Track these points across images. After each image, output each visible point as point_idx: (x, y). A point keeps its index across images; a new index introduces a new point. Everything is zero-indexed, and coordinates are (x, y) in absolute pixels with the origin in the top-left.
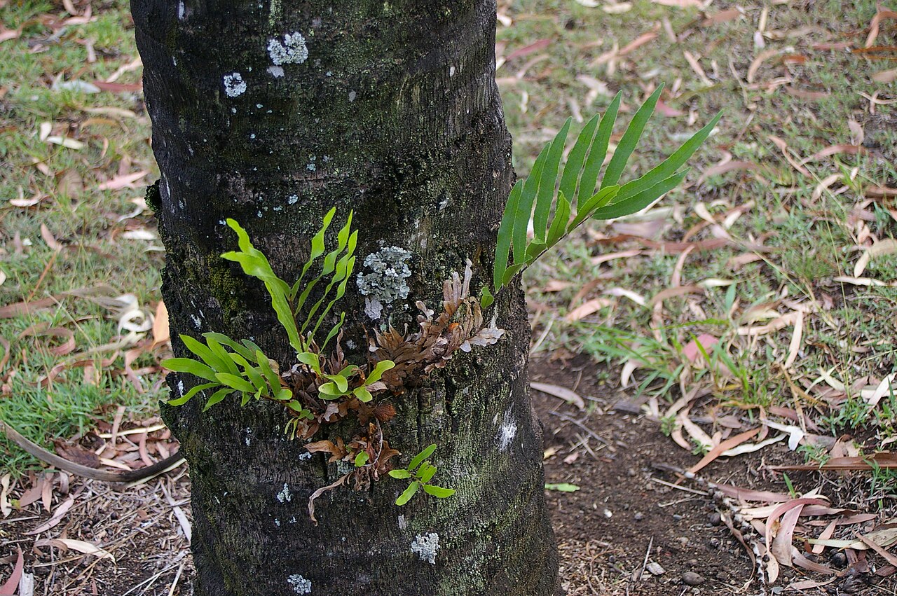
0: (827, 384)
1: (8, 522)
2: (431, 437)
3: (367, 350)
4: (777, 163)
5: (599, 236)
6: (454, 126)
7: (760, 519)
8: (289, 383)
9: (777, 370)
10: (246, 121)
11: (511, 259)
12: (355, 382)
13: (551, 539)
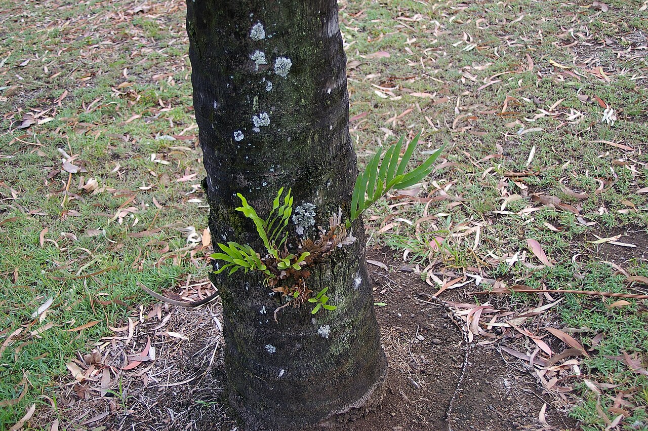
0: (491, 257)
1: (143, 325)
2: (326, 284)
3: (298, 248)
4: (466, 163)
5: (392, 196)
6: (332, 151)
7: (465, 315)
8: (265, 263)
9: (470, 251)
10: (244, 151)
11: (358, 207)
12: (293, 261)
13: (378, 326)
